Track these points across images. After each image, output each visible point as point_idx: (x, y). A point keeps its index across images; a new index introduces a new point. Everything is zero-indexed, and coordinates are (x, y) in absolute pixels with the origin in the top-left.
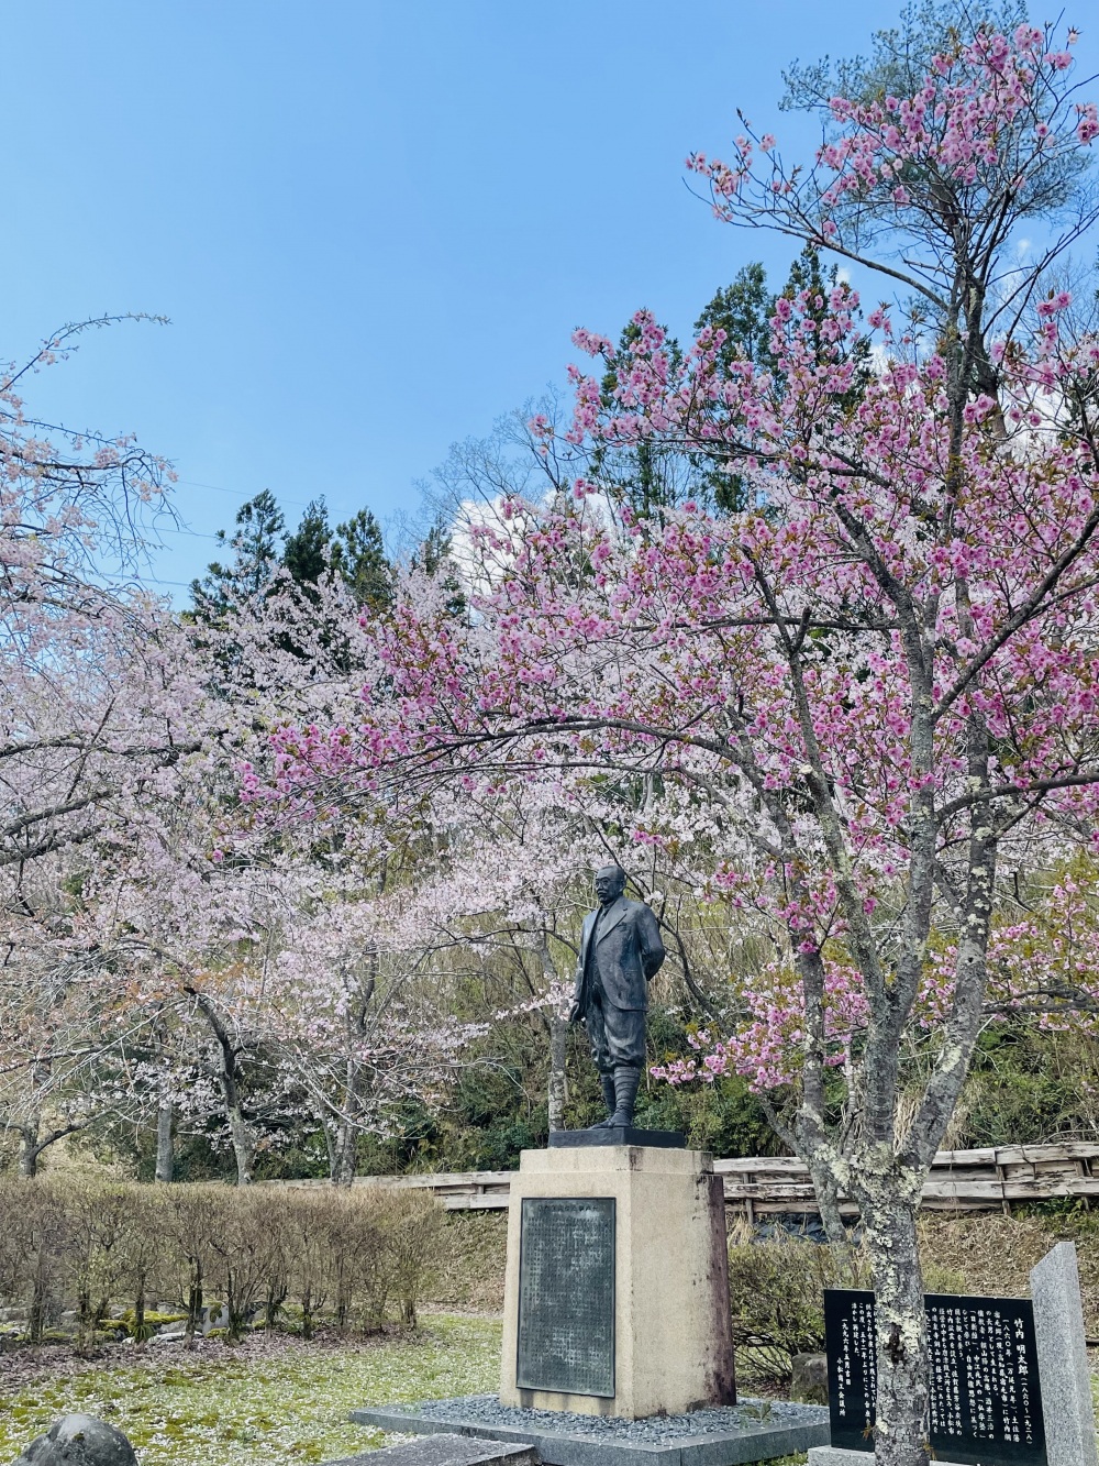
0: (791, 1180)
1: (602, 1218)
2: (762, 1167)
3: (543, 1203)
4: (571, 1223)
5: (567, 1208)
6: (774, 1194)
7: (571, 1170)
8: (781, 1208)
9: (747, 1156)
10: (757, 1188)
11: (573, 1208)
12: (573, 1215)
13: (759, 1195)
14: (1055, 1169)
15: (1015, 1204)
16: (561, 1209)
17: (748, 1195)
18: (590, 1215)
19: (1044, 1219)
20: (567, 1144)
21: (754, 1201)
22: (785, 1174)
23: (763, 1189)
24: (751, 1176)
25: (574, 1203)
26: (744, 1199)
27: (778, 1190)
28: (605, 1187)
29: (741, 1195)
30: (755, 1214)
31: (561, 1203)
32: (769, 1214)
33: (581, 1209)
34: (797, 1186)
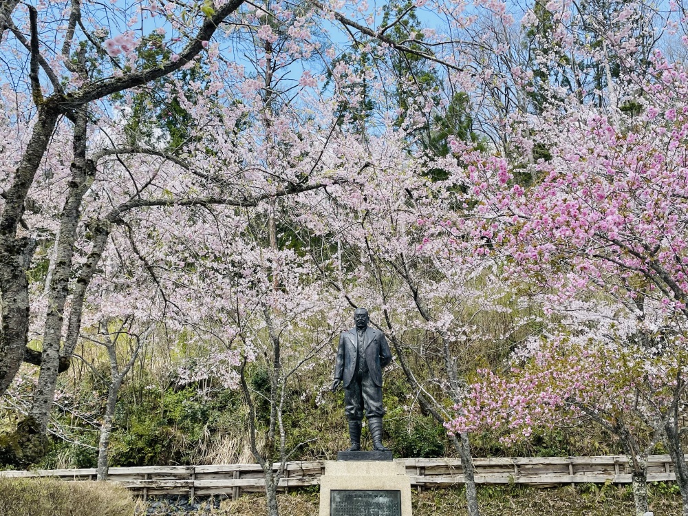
0: (173, 478)
1: (392, 502)
2: (158, 471)
3: (347, 493)
4: (368, 505)
5: (365, 496)
6: (163, 485)
7: (364, 474)
8: (164, 492)
9: (147, 465)
10: (153, 482)
11: (370, 496)
12: (370, 500)
13: (154, 486)
14: (312, 473)
15: (291, 489)
16: (360, 496)
17: (147, 486)
18: (381, 500)
19: (305, 496)
20: (351, 459)
21: (148, 489)
22: (170, 475)
23: (156, 482)
24: (150, 476)
25: (370, 493)
26: (143, 488)
27: (166, 483)
28: (392, 484)
29: (142, 486)
30: (148, 495)
31: (361, 493)
32: (156, 495)
33: (376, 496)
34: (177, 481)
